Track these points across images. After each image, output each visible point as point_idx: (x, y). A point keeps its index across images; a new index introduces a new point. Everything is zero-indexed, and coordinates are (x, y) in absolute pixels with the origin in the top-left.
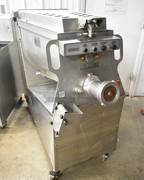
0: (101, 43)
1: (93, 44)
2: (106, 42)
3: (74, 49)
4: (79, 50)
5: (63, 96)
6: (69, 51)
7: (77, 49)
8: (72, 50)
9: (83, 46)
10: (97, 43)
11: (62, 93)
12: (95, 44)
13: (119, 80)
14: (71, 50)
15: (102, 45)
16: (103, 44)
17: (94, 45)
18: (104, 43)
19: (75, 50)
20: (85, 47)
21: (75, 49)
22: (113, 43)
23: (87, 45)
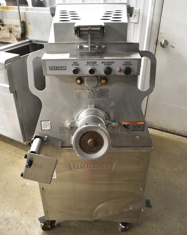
0: (102, 63)
1: (89, 63)
2: (113, 63)
3: (58, 67)
4: (65, 70)
5: (48, 128)
6: (51, 69)
7: (63, 68)
8: (55, 69)
9: (72, 65)
10: (95, 63)
11: (46, 123)
12: (93, 63)
13: (143, 123)
14: (53, 69)
15: (105, 65)
16: (108, 65)
17: (91, 65)
18: (109, 62)
19: (59, 69)
20: (76, 66)
21: (60, 67)
22: (125, 65)
23: (78, 63)
